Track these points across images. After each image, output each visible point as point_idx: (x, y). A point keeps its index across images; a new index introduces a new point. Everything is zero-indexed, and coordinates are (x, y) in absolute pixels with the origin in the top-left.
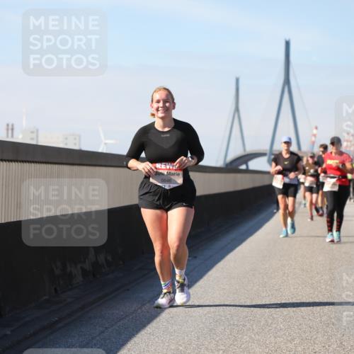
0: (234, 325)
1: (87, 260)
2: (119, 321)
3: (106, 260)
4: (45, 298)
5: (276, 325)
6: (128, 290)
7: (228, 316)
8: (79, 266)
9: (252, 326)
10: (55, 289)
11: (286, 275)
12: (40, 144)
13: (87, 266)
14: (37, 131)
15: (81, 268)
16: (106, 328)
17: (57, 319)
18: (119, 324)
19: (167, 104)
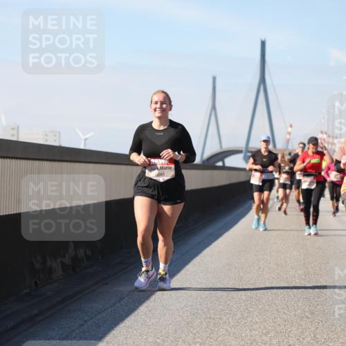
0: (210, 318)
1: (66, 255)
2: (99, 313)
3: (85, 253)
4: (25, 291)
5: (251, 319)
6: (107, 284)
7: (205, 310)
8: (59, 260)
9: (228, 319)
10: (36, 283)
11: (261, 269)
12: (20, 140)
13: (67, 261)
14: (18, 127)
15: (61, 262)
16: (85, 321)
17: (37, 312)
18: (98, 317)
19: (164, 106)
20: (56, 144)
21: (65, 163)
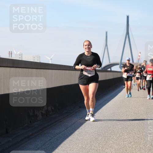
0: (106, 136)
1: (43, 109)
2: (58, 135)
3: (51, 108)
4: (26, 125)
5: (123, 137)
6: (61, 122)
7: (104, 133)
8: (40, 112)
9: (114, 137)
10: (30, 121)
11: (128, 115)
12: (23, 60)
13: (44, 112)
14: (22, 54)
15: (41, 112)
16: (52, 138)
17: (31, 134)
18: (57, 136)
19: (89, 46)
20: (38, 61)
21: (42, 70)
